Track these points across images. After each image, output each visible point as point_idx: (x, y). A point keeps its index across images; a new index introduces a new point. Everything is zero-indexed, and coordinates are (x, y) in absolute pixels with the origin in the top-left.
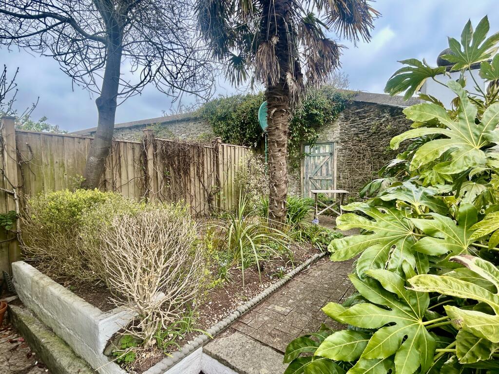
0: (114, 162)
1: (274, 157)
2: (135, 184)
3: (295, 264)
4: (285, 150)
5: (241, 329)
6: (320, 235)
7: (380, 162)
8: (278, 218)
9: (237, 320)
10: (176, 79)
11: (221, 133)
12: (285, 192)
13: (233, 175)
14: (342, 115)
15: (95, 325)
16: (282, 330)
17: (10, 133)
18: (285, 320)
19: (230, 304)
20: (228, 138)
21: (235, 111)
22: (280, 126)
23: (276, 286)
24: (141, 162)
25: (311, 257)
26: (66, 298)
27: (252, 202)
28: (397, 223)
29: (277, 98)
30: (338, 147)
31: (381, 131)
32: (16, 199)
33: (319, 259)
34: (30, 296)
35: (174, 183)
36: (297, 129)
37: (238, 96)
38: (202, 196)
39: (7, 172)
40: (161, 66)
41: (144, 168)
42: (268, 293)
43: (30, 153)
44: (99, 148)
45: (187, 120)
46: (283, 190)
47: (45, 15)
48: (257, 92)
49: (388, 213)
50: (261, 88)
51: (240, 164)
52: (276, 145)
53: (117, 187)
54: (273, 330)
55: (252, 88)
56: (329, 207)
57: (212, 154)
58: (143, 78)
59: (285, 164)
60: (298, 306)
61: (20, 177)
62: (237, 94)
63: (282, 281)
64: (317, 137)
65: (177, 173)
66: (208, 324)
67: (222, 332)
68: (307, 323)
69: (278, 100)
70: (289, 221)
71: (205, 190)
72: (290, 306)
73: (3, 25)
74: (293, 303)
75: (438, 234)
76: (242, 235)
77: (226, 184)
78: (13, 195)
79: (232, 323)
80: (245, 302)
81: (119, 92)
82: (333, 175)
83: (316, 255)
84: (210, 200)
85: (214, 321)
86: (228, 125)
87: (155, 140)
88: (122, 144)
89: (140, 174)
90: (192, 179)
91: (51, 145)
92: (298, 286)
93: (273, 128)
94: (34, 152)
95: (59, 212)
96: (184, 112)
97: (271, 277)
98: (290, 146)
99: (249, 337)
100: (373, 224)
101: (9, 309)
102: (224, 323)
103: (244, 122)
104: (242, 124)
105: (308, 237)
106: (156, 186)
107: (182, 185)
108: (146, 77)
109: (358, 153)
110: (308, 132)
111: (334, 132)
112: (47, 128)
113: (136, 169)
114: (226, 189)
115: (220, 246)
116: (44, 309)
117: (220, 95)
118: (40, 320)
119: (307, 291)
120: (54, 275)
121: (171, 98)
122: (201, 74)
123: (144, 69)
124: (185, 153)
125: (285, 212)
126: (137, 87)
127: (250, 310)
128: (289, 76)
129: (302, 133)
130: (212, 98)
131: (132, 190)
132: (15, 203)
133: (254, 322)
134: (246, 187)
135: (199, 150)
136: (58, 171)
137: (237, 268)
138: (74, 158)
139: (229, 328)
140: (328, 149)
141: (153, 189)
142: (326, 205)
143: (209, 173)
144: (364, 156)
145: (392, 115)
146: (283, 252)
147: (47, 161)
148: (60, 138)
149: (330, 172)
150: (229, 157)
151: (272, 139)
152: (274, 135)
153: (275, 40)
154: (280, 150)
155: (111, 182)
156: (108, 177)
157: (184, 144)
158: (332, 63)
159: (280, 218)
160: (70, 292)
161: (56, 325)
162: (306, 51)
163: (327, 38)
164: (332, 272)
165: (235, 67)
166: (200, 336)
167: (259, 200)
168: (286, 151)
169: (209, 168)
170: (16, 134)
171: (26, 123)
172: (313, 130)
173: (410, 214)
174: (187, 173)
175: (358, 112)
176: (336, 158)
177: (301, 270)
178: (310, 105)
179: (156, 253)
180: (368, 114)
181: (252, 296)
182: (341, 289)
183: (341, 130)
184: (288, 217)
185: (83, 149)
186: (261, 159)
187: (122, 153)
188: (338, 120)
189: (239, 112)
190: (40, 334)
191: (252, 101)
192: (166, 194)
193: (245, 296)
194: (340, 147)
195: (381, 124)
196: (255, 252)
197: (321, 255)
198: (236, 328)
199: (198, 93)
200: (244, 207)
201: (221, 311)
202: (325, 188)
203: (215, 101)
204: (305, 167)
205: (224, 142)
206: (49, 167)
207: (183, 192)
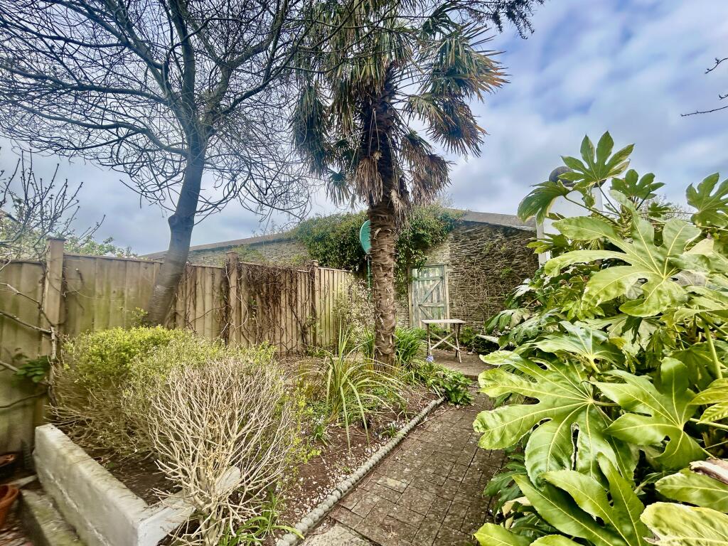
0: (188, 291)
1: (379, 282)
2: (213, 316)
3: (409, 416)
4: (391, 274)
5: (342, 518)
6: (437, 376)
7: (497, 287)
8: (386, 355)
9: (338, 504)
10: (266, 195)
11: (318, 256)
12: (393, 324)
13: (331, 302)
14: (451, 236)
15: (134, 528)
16: (398, 518)
17: (56, 256)
18: (401, 501)
19: (328, 481)
20: (325, 261)
21: (334, 232)
22: (385, 248)
23: (387, 448)
24: (221, 291)
25: (427, 405)
26: (99, 483)
27: (353, 335)
28: (567, 384)
29: (382, 217)
30: (449, 270)
31: (495, 253)
32: (53, 340)
33: (437, 406)
34: (52, 477)
35: (260, 314)
36: (402, 251)
37: (337, 216)
38: (294, 329)
39: (45, 306)
40: (247, 179)
41: (225, 297)
42: (377, 459)
43: (80, 281)
44: (168, 275)
45: (279, 241)
46: (391, 322)
47: (117, 125)
48: (357, 211)
49: (551, 369)
50: (362, 207)
51: (339, 291)
52: (381, 268)
53: (190, 321)
54: (386, 518)
55: (352, 206)
56: (443, 340)
57: (307, 280)
58: (226, 193)
59: (393, 290)
60: (416, 478)
61: (63, 310)
62: (335, 213)
63: (395, 441)
64: (426, 259)
65: (265, 303)
66: (297, 514)
67: (317, 526)
68: (430, 505)
69: (382, 219)
70: (398, 359)
71: (298, 321)
72: (406, 478)
73: (68, 136)
74: (410, 473)
75: (640, 408)
76: (343, 380)
77: (323, 314)
78: (49, 334)
79: (331, 509)
80: (348, 476)
81: (197, 210)
82: (444, 302)
83: (434, 402)
84: (304, 334)
85: (306, 508)
86: (326, 246)
87: (239, 264)
88: (200, 269)
89: (219, 305)
90: (283, 309)
91: (108, 271)
92: (415, 447)
93: (377, 250)
94: (86, 280)
95: (102, 359)
96: (276, 233)
97: (380, 437)
98: (396, 269)
99: (354, 533)
100: (533, 387)
101: (20, 497)
102: (319, 512)
103: (344, 243)
104: (342, 245)
105: (422, 378)
106: (238, 317)
107: (271, 317)
108: (229, 193)
109: (472, 276)
110: (415, 253)
111: (444, 254)
112: (112, 250)
113: (215, 298)
114: (323, 319)
115: (314, 395)
116: (68, 498)
117: (317, 214)
118: (62, 515)
119: (427, 453)
120: (90, 445)
121: (260, 217)
122: (295, 190)
123: (228, 184)
124: (275, 278)
125: (394, 348)
126: (219, 203)
127: (355, 487)
128: (394, 194)
129: (408, 255)
130: (308, 217)
131: (208, 324)
132: (51, 345)
133: (359, 507)
134: (347, 318)
135: (292, 275)
136: (115, 304)
137: (337, 424)
138: (138, 286)
139: (328, 519)
140: (437, 272)
141: (234, 322)
142: (440, 338)
143: (303, 301)
144: (478, 280)
145: (506, 236)
146: (393, 400)
147: (102, 290)
148: (122, 263)
149: (442, 299)
150: (326, 283)
151: (376, 262)
152: (378, 257)
153: (377, 156)
154: (386, 275)
155: (182, 314)
156: (180, 308)
157: (275, 269)
158: (441, 179)
159: (388, 355)
160: (106, 472)
161: (81, 524)
162: (411, 167)
163: (433, 154)
164: (454, 424)
165: (335, 184)
166: (286, 536)
167: (362, 333)
168: (392, 276)
169: (303, 296)
170: (64, 258)
171: (86, 244)
172: (420, 252)
173: (583, 370)
174: (276, 302)
175: (468, 233)
176: (447, 282)
177: (417, 424)
178: (416, 225)
179: (227, 417)
180: (480, 234)
181: (357, 465)
182: (468, 450)
183: (451, 251)
184: (397, 354)
185: (150, 276)
186: (364, 284)
187: (199, 280)
188: (447, 240)
189: (338, 232)
190: (55, 539)
191: (353, 220)
192: (251, 328)
193: (347, 466)
194: (451, 270)
195: (495, 245)
196: (359, 402)
197: (439, 401)
198: (336, 518)
199: (290, 211)
200: (345, 343)
201: (316, 491)
202: (437, 316)
203: (311, 220)
204: (413, 293)
205: (321, 265)
206: (104, 298)
207: (272, 324)
